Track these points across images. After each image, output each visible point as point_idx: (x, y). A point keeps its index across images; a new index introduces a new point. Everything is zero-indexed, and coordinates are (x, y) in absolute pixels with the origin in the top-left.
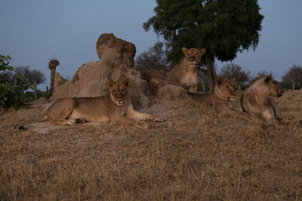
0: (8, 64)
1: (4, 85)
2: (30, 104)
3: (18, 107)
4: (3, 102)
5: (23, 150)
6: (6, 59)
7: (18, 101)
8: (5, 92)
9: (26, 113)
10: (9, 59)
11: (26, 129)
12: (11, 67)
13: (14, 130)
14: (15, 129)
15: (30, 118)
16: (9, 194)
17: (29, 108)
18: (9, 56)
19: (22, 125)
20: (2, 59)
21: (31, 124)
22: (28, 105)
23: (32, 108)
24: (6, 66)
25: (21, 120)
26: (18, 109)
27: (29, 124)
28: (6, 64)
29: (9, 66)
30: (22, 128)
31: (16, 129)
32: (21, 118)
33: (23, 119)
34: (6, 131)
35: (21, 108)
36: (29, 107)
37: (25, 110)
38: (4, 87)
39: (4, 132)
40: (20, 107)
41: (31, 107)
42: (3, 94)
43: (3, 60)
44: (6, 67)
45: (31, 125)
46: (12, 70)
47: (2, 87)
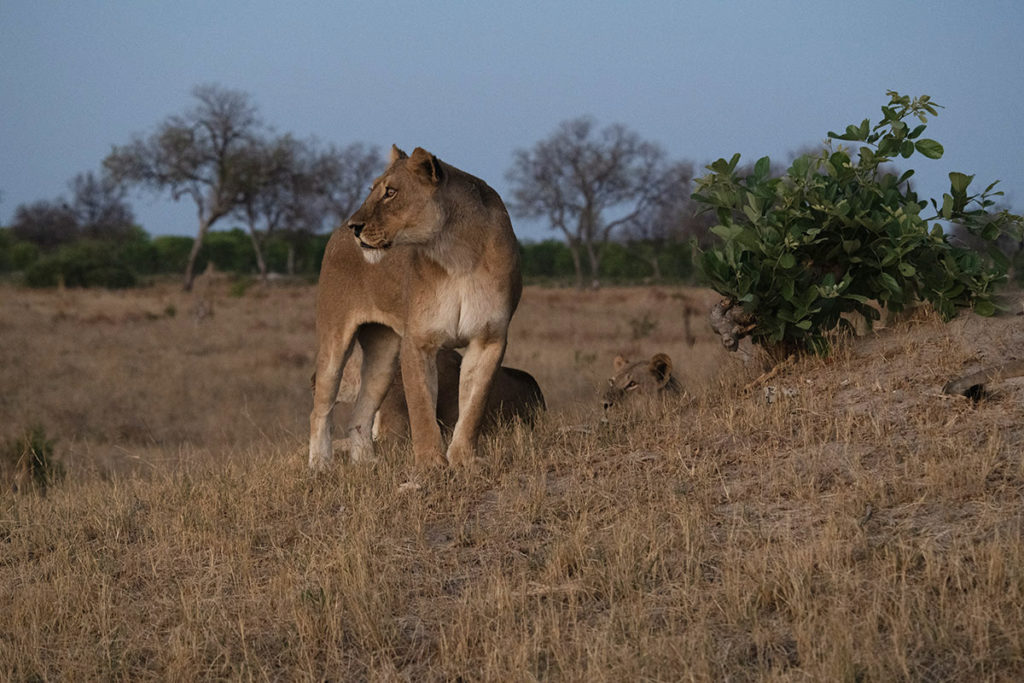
0: (919, 130)
1: (905, 216)
2: (1003, 298)
3: (956, 305)
4: (894, 283)
5: (996, 483)
6: (916, 109)
7: (957, 283)
8: (906, 246)
9: (985, 333)
10: (926, 111)
11: (996, 398)
12: (934, 142)
13: (944, 397)
14: (950, 396)
15: (1004, 355)
16: (960, 657)
17: (997, 314)
18: (928, 98)
19: (977, 382)
20: (897, 111)
21: (1012, 380)
22: (994, 299)
23: (1011, 314)
24: (914, 141)
25: (968, 362)
26: (953, 317)
27: (1004, 377)
28: (911, 131)
29: (925, 140)
30: (975, 393)
31: (954, 394)
32: (968, 351)
33: (977, 356)
34: (912, 401)
35: (967, 312)
36: (997, 310)
37: (982, 319)
38: (905, 222)
39: (904, 405)
40: (960, 305)
41: (1007, 309)
42: (898, 250)
43: (903, 114)
44: (912, 143)
45: (1011, 382)
46: (936, 153)
47: (898, 224)
